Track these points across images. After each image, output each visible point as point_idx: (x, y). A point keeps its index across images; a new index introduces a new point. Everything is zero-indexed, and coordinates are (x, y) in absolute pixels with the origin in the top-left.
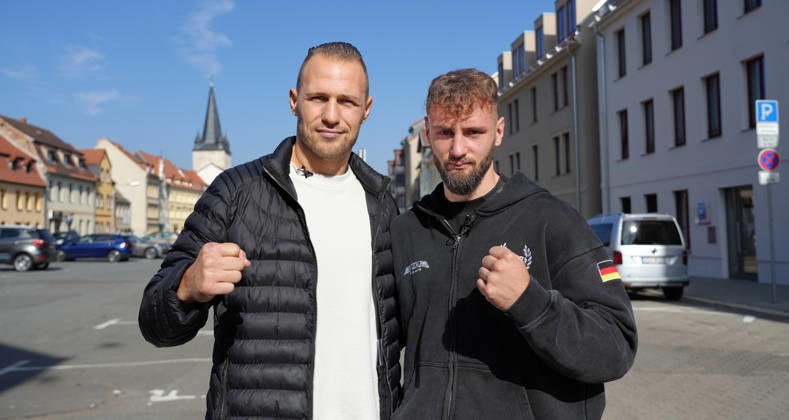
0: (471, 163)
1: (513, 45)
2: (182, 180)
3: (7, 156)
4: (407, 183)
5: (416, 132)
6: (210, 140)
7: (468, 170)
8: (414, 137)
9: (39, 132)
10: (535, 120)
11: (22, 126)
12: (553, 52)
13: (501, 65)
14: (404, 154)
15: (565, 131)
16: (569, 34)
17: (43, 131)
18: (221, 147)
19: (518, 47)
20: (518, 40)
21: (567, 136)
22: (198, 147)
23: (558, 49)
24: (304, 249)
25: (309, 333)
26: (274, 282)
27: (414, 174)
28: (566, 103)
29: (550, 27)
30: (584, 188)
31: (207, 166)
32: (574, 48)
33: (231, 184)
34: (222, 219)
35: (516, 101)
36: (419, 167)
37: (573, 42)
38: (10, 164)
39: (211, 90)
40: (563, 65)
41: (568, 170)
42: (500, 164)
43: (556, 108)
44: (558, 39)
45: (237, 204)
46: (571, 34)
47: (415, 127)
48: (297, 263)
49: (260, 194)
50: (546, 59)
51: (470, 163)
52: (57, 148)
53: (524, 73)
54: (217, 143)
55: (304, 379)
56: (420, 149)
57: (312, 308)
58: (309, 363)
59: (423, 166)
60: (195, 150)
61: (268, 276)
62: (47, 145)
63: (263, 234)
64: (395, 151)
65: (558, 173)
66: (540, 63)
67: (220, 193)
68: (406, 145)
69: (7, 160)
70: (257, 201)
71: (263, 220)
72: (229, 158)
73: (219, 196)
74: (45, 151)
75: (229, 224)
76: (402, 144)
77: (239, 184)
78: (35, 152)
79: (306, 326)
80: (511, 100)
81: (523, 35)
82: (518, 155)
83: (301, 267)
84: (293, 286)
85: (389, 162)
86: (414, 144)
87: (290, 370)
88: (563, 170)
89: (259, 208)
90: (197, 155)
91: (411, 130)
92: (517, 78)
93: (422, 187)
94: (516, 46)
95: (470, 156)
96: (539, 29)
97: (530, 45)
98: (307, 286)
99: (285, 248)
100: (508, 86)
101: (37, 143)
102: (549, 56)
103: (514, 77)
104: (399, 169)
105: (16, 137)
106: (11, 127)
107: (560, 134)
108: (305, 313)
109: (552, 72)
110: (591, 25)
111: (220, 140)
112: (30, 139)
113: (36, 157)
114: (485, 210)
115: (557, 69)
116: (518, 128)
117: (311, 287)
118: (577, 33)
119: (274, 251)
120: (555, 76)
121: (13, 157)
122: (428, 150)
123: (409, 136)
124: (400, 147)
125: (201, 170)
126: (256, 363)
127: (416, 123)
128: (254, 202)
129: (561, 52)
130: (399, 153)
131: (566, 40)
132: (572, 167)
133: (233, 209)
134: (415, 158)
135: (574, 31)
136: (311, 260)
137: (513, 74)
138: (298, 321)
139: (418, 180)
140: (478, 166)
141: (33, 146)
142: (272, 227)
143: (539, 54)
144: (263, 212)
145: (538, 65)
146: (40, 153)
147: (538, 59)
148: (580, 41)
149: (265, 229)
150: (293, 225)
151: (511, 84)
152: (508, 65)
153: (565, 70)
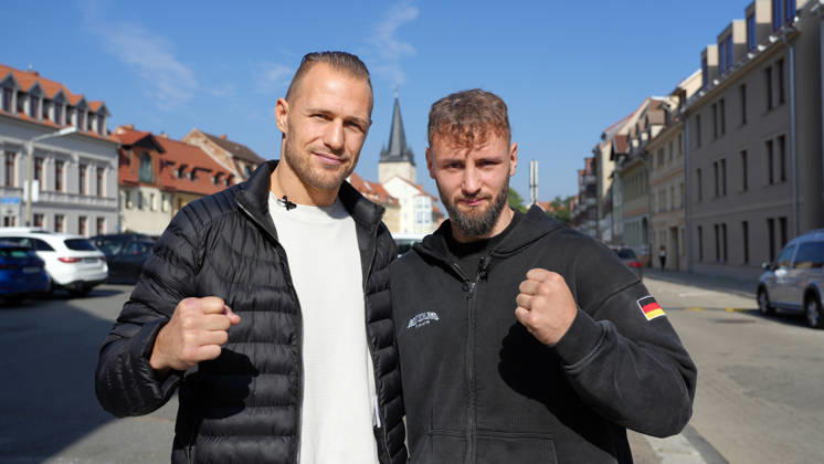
0: (488, 198)
1: (719, 37)
2: (368, 192)
3: (209, 171)
4: (599, 194)
5: (609, 138)
6: (396, 151)
7: (483, 206)
8: (606, 144)
9: (237, 148)
10: (744, 121)
11: (223, 143)
12: (767, 43)
13: (705, 60)
14: (595, 163)
15: (781, 134)
16: (787, 20)
17: (241, 147)
18: (406, 158)
19: (725, 40)
20: (726, 30)
21: (782, 139)
22: (384, 159)
23: (773, 39)
24: (285, 298)
25: (293, 399)
26: (250, 339)
27: (606, 184)
28: (782, 101)
29: (764, 15)
30: (802, 199)
31: (392, 178)
32: (794, 37)
33: (197, 222)
34: (188, 264)
35: (722, 101)
36: (612, 176)
37: (790, 30)
38: (213, 179)
39: (397, 102)
40: (778, 57)
41: (783, 178)
42: (703, 173)
43: (770, 107)
44: (774, 27)
45: (205, 245)
46: (790, 22)
47: (608, 133)
48: (276, 315)
49: (232, 232)
50: (758, 51)
51: (485, 198)
52: (252, 163)
53: (732, 69)
54: (402, 154)
55: (286, 455)
56: (613, 156)
57: (297, 367)
58: (293, 434)
59: (616, 175)
60: (381, 162)
61: (242, 331)
62: (244, 160)
63: (236, 280)
64: (586, 159)
65: (771, 181)
66: (751, 56)
67: (185, 233)
68: (598, 152)
69: (210, 175)
70: (228, 240)
71: (235, 264)
72: (414, 170)
73: (184, 236)
74: (242, 166)
75: (197, 269)
76: (594, 151)
77: (206, 220)
78: (234, 167)
79: (290, 390)
80: (717, 100)
81: (731, 26)
82: (723, 161)
83: (282, 320)
84: (272, 342)
85: (579, 171)
86: (606, 151)
87: (268, 443)
88: (777, 177)
89: (230, 250)
90: (382, 167)
91: (604, 136)
92: (723, 75)
93: (615, 198)
94: (724, 37)
95: (485, 190)
96: (750, 17)
97: (740, 36)
98: (290, 341)
99: (264, 296)
100: (713, 85)
101: (236, 158)
102: (761, 48)
103: (720, 74)
104: (591, 179)
105: (217, 152)
106: (213, 144)
107: (774, 137)
108: (288, 374)
109: (765, 65)
110: (813, 9)
111: (405, 151)
112: (229, 155)
113: (235, 172)
114: (501, 250)
115: (772, 62)
116: (723, 131)
117: (294, 343)
118: (796, 19)
119: (250, 301)
120: (769, 70)
121: (215, 172)
122: (622, 158)
123: (602, 142)
124: (591, 155)
125: (387, 182)
126: (229, 435)
127: (610, 129)
128: (225, 242)
129: (777, 42)
130: (589, 161)
131: (783, 28)
132: (788, 175)
133: (202, 252)
134: (608, 167)
135: (793, 18)
136: (294, 310)
137: (719, 70)
138: (280, 384)
139: (611, 190)
140: (493, 200)
141: (231, 161)
142: (246, 272)
143: (750, 45)
144: (236, 253)
145: (747, 58)
146: (238, 167)
147: (749, 51)
148: (799, 29)
149: (238, 275)
150: (272, 268)
151: (716, 82)
152: (713, 60)
153: (781, 63)
